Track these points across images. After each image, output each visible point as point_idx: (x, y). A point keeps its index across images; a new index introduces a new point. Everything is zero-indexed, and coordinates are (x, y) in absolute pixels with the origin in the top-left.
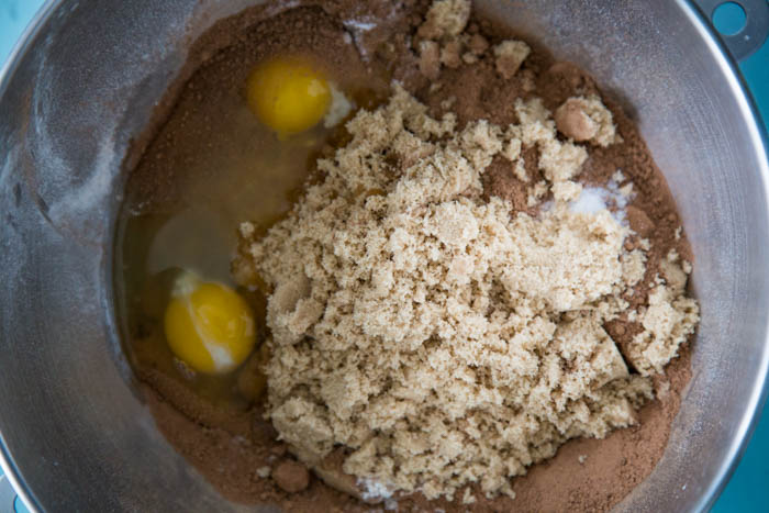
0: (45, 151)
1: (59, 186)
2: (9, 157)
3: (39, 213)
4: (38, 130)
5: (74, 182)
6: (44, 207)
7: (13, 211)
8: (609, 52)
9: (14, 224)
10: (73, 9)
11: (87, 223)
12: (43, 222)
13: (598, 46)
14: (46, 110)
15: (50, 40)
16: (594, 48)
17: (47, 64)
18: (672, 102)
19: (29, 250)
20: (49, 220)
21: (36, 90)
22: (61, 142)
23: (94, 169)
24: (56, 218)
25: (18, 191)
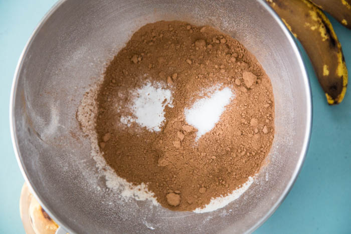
0: (33, 114)
1: (41, 127)
2: (23, 118)
3: (38, 138)
4: (29, 107)
5: (46, 124)
6: (39, 135)
7: (30, 138)
8: (219, 16)
9: (31, 143)
10: (30, 57)
11: (55, 138)
12: (40, 141)
13: (214, 16)
14: (30, 99)
15: (25, 71)
16: (213, 17)
17: (26, 80)
18: (246, 26)
19: (39, 151)
20: (42, 140)
21: (25, 91)
22: (37, 110)
23: (51, 118)
24: (44, 138)
25: (29, 130)
